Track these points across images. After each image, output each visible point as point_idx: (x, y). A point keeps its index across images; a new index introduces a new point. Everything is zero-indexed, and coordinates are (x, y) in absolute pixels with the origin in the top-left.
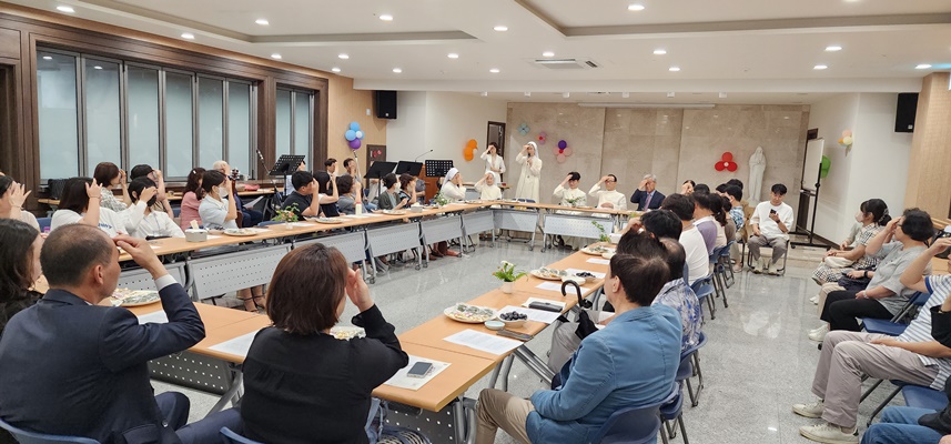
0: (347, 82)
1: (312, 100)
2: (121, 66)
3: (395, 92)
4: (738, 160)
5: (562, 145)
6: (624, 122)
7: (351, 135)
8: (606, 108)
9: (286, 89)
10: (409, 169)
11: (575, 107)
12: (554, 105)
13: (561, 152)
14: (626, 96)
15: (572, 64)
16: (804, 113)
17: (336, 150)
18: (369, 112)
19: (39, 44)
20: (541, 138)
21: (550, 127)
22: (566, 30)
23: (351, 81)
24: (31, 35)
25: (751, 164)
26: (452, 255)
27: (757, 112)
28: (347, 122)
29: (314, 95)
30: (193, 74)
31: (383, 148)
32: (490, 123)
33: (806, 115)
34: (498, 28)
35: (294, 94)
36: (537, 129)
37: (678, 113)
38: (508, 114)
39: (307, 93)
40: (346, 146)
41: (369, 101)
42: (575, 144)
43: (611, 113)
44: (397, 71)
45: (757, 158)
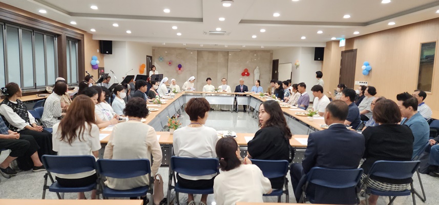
0: (90, 35)
1: (77, 45)
2: (4, 26)
3: (111, 42)
4: (250, 71)
5: (180, 67)
6: (205, 56)
7: (93, 63)
8: (198, 51)
9: (68, 39)
11: (184, 49)
12: (174, 49)
13: (180, 69)
14: (202, 46)
16: (271, 53)
18: (98, 51)
20: (170, 63)
21: (173, 58)
23: (92, 35)
25: (255, 73)
28: (91, 56)
29: (78, 42)
30: (32, 31)
31: (103, 69)
32: (147, 56)
36: (167, 59)
37: (226, 53)
38: (153, 52)
39: (75, 41)
40: (91, 67)
41: (98, 45)
42: (185, 66)
43: (200, 52)
44: (129, 32)
45: (256, 72)
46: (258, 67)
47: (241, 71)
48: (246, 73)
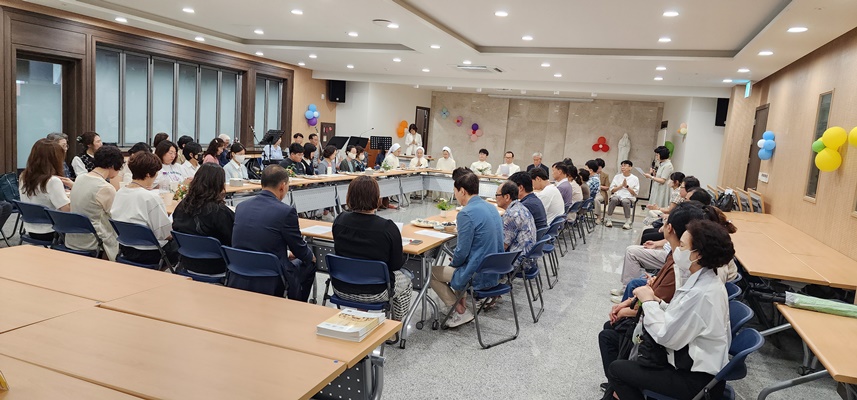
0: (308, 72)
1: (281, 87)
2: (149, 60)
3: (344, 82)
4: (610, 142)
5: (475, 128)
6: (524, 110)
7: (310, 114)
8: (510, 100)
9: (262, 78)
10: (358, 143)
11: (485, 97)
12: (468, 95)
13: (474, 133)
14: (523, 93)
15: (484, 69)
16: (659, 108)
17: (298, 126)
18: (323, 96)
19: (98, 43)
20: (458, 121)
21: (466, 113)
22: (479, 48)
23: (310, 72)
24: (93, 37)
25: (619, 147)
26: (392, 208)
27: (624, 105)
28: (307, 104)
29: (283, 83)
30: (198, 65)
31: (333, 125)
32: (418, 107)
33: (661, 110)
34: (433, 47)
35: (268, 82)
36: (455, 114)
37: (565, 104)
38: (432, 101)
39: (277, 81)
40: (305, 123)
41: (324, 88)
42: (485, 127)
43: (513, 103)
44: (350, 67)
45: (624, 142)
46: (626, 135)
47: (593, 141)
48: (601, 146)
